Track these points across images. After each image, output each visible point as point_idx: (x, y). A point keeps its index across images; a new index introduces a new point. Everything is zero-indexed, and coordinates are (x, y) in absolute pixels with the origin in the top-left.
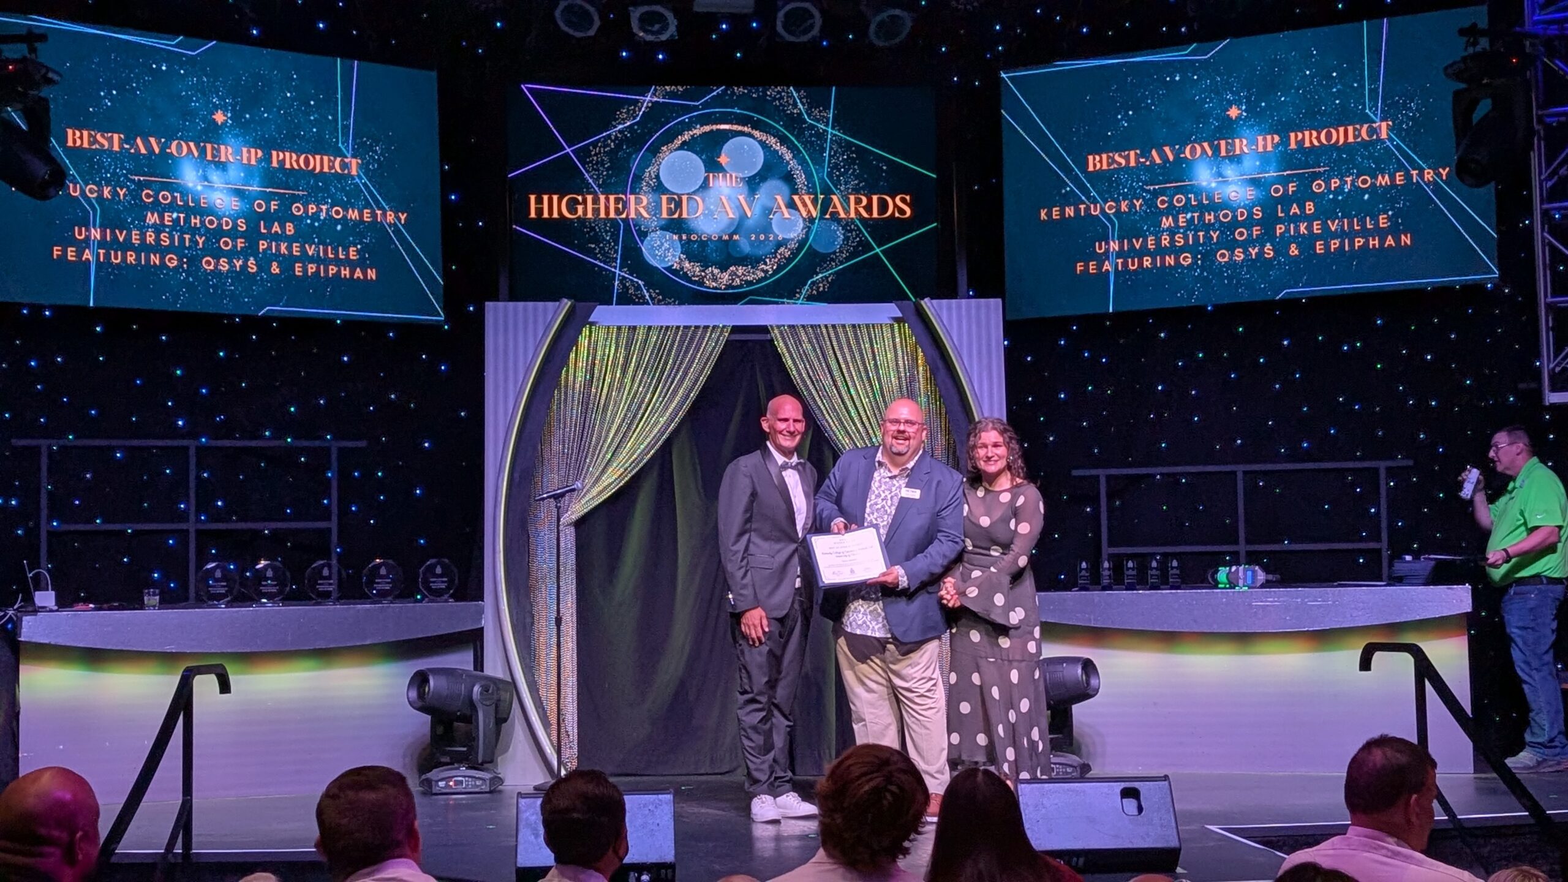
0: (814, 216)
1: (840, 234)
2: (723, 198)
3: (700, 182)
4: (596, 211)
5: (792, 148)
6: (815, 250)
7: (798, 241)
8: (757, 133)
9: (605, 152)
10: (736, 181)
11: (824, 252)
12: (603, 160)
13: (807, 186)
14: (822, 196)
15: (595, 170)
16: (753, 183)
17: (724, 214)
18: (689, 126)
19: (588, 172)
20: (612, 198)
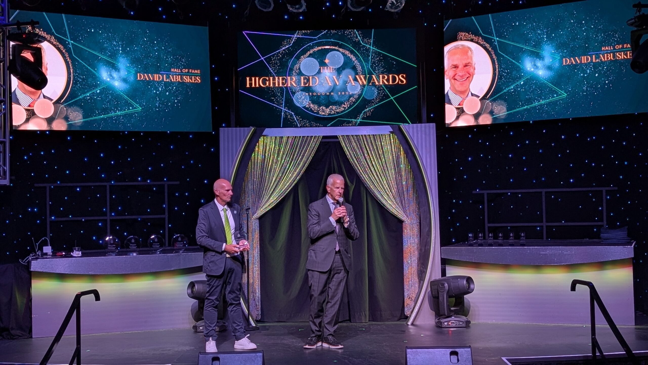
0: (365, 84)
1: (376, 91)
2: (327, 77)
3: (317, 71)
4: (274, 84)
5: (355, 55)
6: (365, 98)
7: (358, 95)
8: (341, 50)
9: (278, 59)
10: (332, 70)
11: (369, 99)
12: (277, 62)
13: (362, 71)
14: (368, 76)
15: (274, 66)
16: (339, 71)
17: (327, 84)
18: (312, 47)
19: (271, 67)
20: (281, 78)
